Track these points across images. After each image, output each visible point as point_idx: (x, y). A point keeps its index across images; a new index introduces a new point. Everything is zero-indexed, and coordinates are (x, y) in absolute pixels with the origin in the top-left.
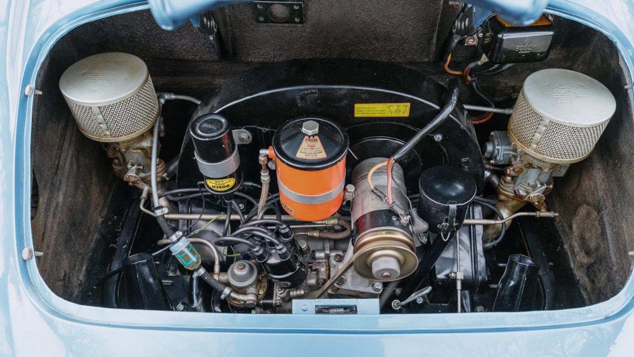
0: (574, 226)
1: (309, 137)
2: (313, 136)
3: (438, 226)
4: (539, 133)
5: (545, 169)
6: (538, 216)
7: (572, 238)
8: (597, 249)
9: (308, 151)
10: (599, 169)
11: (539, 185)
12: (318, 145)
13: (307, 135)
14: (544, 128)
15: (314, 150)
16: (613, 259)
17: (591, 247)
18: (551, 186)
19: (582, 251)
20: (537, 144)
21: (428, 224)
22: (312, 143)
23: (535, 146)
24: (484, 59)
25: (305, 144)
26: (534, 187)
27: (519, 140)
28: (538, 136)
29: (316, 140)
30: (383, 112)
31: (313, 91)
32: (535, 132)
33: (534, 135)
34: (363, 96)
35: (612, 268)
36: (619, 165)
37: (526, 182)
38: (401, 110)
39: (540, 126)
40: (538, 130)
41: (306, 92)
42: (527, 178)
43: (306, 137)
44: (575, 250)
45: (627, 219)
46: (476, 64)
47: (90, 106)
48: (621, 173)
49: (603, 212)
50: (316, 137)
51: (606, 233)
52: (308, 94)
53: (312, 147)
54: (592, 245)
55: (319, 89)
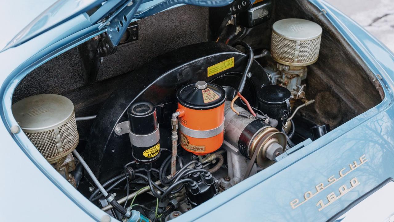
0: (317, 110)
1: (204, 89)
2: (206, 88)
3: (281, 119)
4: (297, 51)
5: (300, 74)
6: (307, 105)
7: (319, 118)
8: (339, 110)
9: (209, 97)
10: (316, 69)
11: (300, 87)
12: (211, 92)
13: (202, 89)
14: (299, 47)
15: (212, 95)
16: (352, 107)
17: (335, 113)
18: (305, 85)
19: (330, 120)
20: (297, 58)
21: (277, 119)
22: (208, 92)
23: (296, 60)
24: (238, 29)
25: (205, 95)
26: (298, 90)
27: (286, 61)
28: (297, 53)
29: (209, 90)
30: (222, 68)
31: (186, 67)
32: (295, 51)
33: (294, 54)
34: (212, 61)
35: (355, 112)
36: (326, 61)
37: (292, 89)
38: (229, 64)
39: (296, 47)
40: (295, 50)
41: (182, 69)
42: (292, 86)
43: (203, 90)
44: (325, 122)
45: (346, 84)
46: (233, 35)
47: (52, 129)
48: (330, 64)
49: (333, 89)
50: (208, 88)
51: (341, 98)
52: (183, 70)
53: (210, 94)
54: (335, 111)
55: (189, 64)
